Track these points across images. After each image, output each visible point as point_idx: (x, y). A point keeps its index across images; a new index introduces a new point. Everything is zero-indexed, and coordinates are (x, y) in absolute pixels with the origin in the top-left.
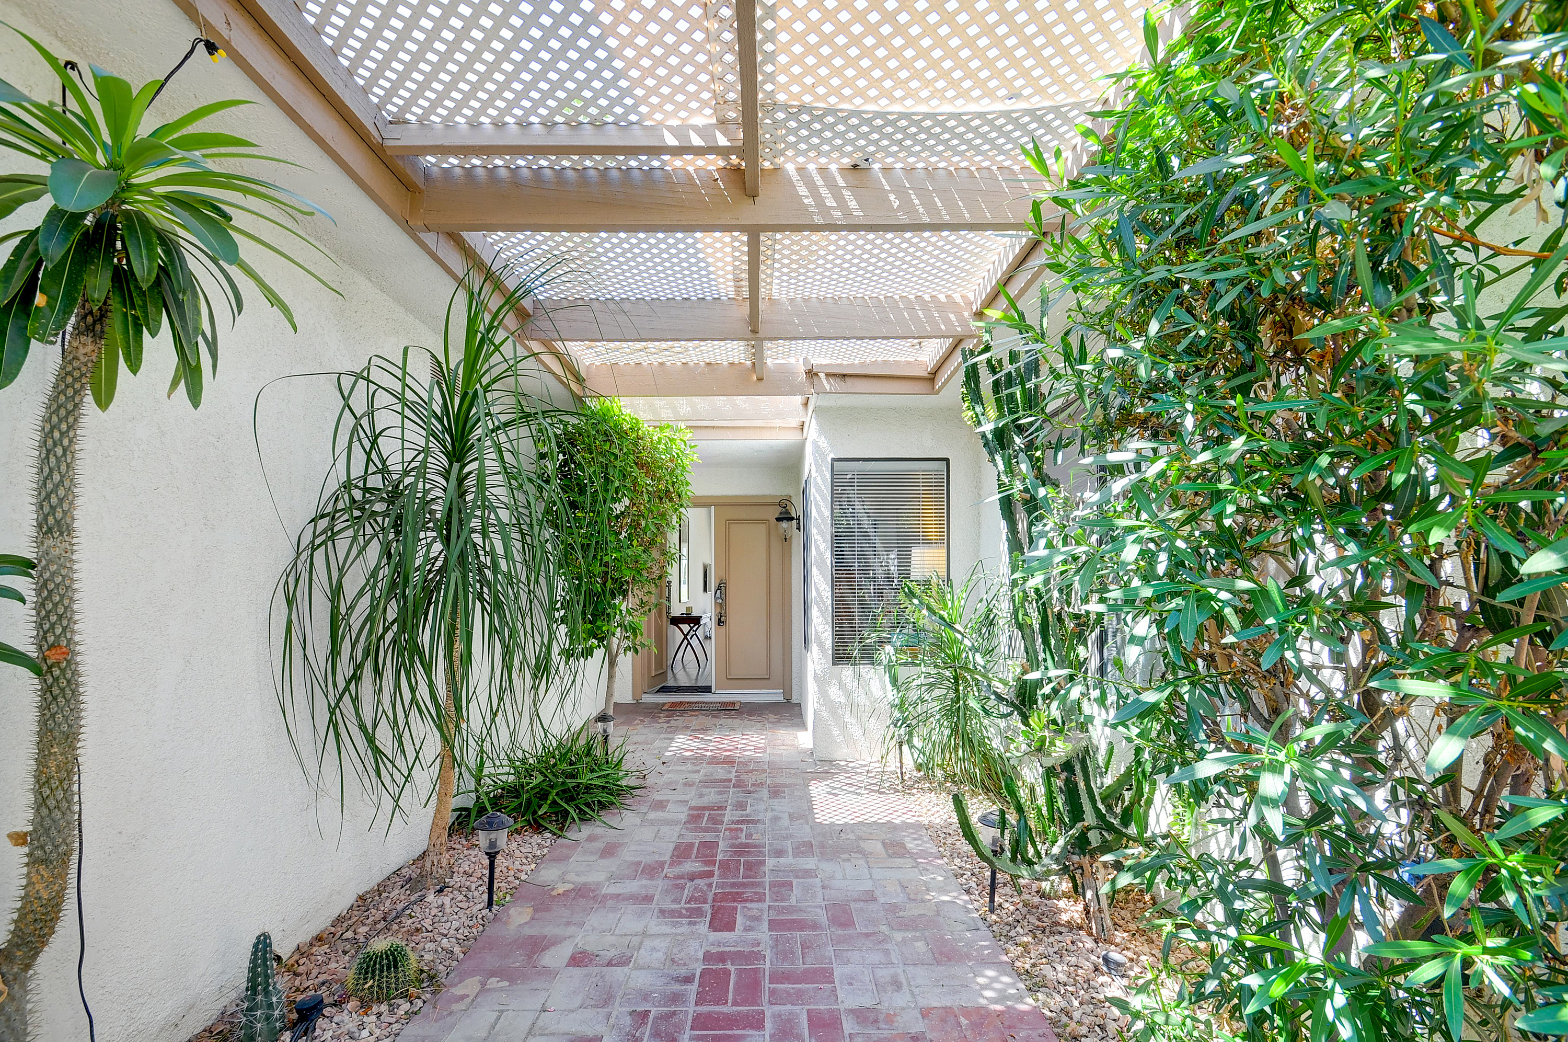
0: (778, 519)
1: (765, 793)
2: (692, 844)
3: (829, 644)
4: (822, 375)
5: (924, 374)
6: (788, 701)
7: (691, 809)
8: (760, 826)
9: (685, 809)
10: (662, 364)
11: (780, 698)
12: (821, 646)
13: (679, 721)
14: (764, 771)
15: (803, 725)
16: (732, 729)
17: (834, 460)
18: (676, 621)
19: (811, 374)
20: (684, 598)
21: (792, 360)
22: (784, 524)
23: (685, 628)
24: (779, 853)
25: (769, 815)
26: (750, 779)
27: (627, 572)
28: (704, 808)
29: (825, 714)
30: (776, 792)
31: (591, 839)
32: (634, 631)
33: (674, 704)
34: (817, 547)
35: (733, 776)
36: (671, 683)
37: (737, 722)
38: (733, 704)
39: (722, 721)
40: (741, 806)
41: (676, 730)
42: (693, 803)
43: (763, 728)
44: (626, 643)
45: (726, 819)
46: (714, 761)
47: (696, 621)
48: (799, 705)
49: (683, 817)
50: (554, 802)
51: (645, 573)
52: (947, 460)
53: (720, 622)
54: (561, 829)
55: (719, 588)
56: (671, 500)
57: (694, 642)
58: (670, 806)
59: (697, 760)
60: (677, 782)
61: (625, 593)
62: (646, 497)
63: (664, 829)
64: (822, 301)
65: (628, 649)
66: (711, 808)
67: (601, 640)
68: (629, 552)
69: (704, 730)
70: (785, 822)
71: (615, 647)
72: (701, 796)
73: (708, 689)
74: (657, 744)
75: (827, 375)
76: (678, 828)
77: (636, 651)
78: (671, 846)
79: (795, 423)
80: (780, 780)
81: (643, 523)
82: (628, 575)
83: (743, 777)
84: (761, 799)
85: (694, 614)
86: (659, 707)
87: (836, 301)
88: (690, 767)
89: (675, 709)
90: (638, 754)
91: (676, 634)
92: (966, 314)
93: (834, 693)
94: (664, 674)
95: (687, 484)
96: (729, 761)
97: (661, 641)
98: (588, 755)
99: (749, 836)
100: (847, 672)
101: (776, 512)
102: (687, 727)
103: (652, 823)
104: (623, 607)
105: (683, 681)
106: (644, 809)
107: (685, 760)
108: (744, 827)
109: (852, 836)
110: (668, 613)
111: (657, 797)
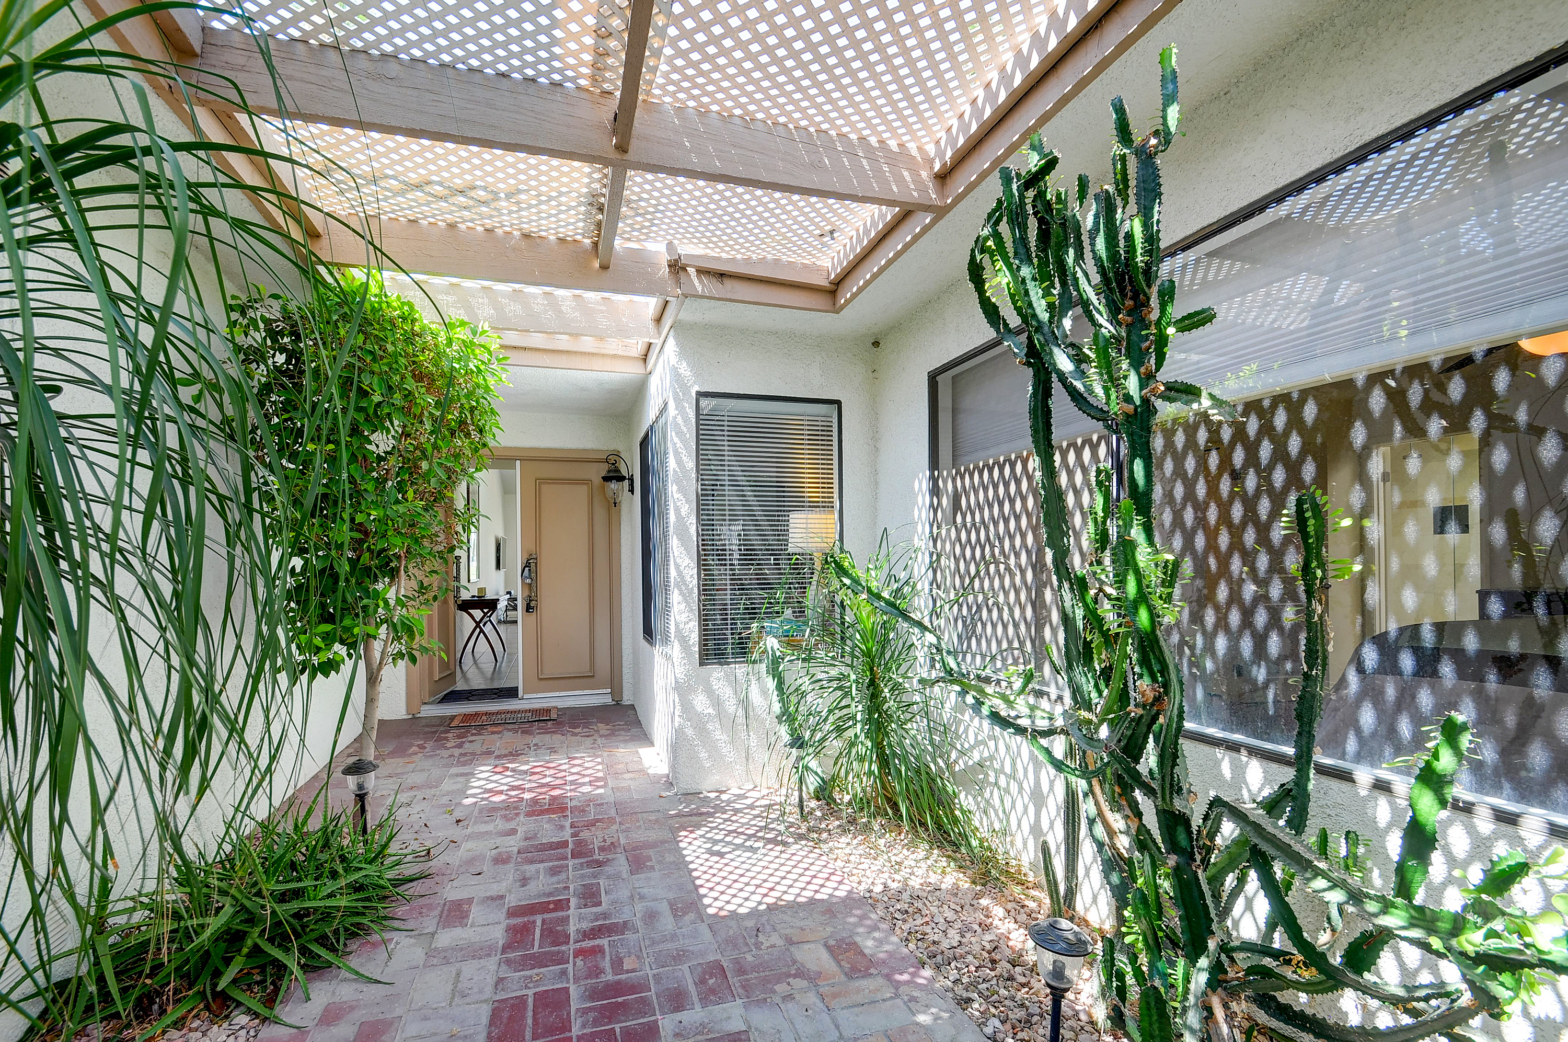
0: (606, 479)
1: (621, 864)
2: (522, 1000)
3: (694, 638)
4: (691, 270)
5: (824, 283)
6: (618, 703)
7: (513, 913)
8: (629, 936)
9: (501, 915)
10: (452, 226)
11: (608, 700)
12: (684, 641)
13: (476, 743)
14: (611, 820)
15: (645, 738)
16: (553, 750)
17: (700, 394)
18: (465, 606)
19: (677, 267)
20: (473, 578)
21: (651, 246)
22: (613, 485)
23: (478, 614)
24: (677, 1000)
25: (639, 907)
26: (595, 837)
27: (398, 541)
28: (531, 909)
29: (690, 732)
30: (638, 864)
31: (330, 1016)
32: (410, 631)
33: (467, 717)
34: (677, 510)
35: (567, 834)
36: (460, 686)
37: (557, 737)
38: (548, 711)
39: (537, 739)
40: (590, 896)
41: (471, 759)
42: (513, 900)
43: (594, 747)
44: (394, 648)
45: (572, 928)
46: (536, 809)
47: (492, 605)
48: (632, 707)
49: (498, 935)
50: (256, 949)
51: (426, 542)
52: (838, 403)
53: (529, 608)
54: (270, 1002)
55: (527, 565)
56: (468, 435)
57: (488, 629)
58: (476, 913)
59: (510, 809)
60: (479, 858)
61: (393, 574)
62: (428, 426)
63: (469, 969)
64: (726, 119)
65: (401, 655)
66: (543, 908)
67: (352, 646)
68: (401, 509)
69: (514, 755)
70: (667, 923)
71: (377, 655)
72: (524, 881)
73: (512, 693)
74: (448, 785)
75: (701, 271)
76: (494, 960)
77: (413, 659)
78: (485, 1011)
79: (637, 349)
80: (641, 836)
81: (425, 465)
82: (397, 545)
83: (585, 835)
84: (617, 877)
85: (489, 596)
86: (446, 723)
87: (748, 122)
88: (500, 824)
89: (471, 724)
90: (416, 808)
91: (466, 623)
92: (924, 174)
93: (701, 702)
94: (453, 675)
95: (493, 412)
96: (557, 807)
97: (447, 632)
98: (326, 845)
99: (617, 964)
100: (716, 674)
101: (603, 469)
102: (489, 753)
103: (444, 957)
104: (391, 595)
105: (477, 682)
106: (429, 924)
107: (491, 811)
108: (604, 942)
109: (775, 939)
110: (456, 597)
111: (452, 893)
